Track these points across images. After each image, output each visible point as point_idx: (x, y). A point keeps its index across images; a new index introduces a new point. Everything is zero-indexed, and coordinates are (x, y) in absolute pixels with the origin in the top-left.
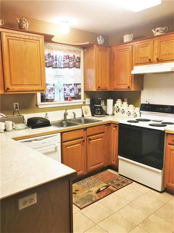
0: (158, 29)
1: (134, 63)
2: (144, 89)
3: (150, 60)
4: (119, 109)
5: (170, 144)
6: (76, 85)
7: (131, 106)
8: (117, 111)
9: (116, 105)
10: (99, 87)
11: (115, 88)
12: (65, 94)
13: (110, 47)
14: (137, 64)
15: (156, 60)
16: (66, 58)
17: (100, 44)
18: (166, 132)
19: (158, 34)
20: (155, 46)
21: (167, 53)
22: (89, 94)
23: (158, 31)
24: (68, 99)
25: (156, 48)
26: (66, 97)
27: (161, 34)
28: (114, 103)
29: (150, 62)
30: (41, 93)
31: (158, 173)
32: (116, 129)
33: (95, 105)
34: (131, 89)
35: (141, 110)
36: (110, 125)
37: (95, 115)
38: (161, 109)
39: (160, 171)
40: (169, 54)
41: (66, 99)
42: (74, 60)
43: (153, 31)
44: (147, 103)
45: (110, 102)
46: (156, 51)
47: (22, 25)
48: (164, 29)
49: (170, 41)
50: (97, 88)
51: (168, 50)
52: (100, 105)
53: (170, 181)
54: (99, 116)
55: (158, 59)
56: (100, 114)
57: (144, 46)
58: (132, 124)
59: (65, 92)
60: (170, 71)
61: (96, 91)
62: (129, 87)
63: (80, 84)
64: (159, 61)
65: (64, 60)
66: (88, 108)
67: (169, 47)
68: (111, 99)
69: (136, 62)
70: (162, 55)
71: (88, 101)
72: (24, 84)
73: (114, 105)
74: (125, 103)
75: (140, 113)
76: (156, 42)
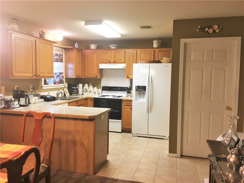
0: (113, 45)
1: (99, 62)
2: (103, 77)
3: (110, 61)
4: (87, 90)
5: (124, 106)
6: (60, 73)
7: (95, 88)
8: (86, 92)
9: (84, 88)
10: (77, 76)
11: (86, 76)
12: (54, 80)
13: (82, 50)
14: (101, 63)
15: (113, 62)
16: (55, 55)
17: (77, 48)
18: (123, 99)
19: (113, 48)
20: (112, 54)
21: (119, 59)
22: (68, 80)
23: (113, 46)
24: (57, 83)
25: (113, 55)
26: (54, 82)
27: (115, 48)
28: (83, 86)
29: (110, 62)
30: (44, 79)
31: (119, 122)
32: (91, 102)
33: (72, 88)
34: (97, 77)
35: (102, 90)
36: (87, 100)
37: (72, 95)
38: (115, 89)
39: (120, 121)
40: (120, 60)
41: (55, 83)
42: (60, 57)
43: (110, 45)
44: (106, 86)
45: (81, 85)
46: (113, 57)
47: (43, 36)
48: (116, 45)
49: (121, 53)
50: (76, 76)
51: (119, 57)
52: (77, 87)
53: (126, 125)
54: (76, 95)
55: (114, 61)
56: (76, 94)
57: (105, 53)
58: (103, 97)
59: (54, 78)
60: (122, 68)
61: (75, 78)
62: (96, 76)
63: (63, 73)
64: (114, 62)
65: (54, 56)
66: (66, 90)
67: (120, 56)
68: (81, 84)
69: (101, 62)
70: (117, 60)
71: (66, 85)
72: (45, 72)
73: (83, 88)
74: (91, 87)
75: (102, 92)
76: (113, 52)
